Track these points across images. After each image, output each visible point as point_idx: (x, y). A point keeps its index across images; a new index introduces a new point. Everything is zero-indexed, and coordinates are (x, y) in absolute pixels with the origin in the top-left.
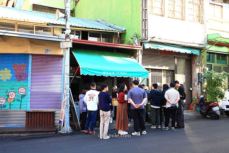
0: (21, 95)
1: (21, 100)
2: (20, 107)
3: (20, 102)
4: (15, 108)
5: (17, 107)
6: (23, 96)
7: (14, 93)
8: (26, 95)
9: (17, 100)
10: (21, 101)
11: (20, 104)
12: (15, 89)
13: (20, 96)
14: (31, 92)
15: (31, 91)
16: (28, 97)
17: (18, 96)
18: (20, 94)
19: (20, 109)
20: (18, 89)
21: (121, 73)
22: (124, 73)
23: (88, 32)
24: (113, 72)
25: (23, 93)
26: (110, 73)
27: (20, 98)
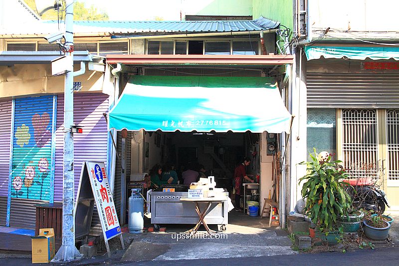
0: (42, 173)
1: (43, 182)
2: (41, 196)
3: (40, 186)
4: (33, 198)
5: (36, 195)
6: (45, 175)
7: (33, 170)
8: (49, 173)
9: (37, 182)
10: (42, 185)
11: (40, 189)
12: (34, 162)
13: (41, 176)
14: (56, 168)
15: (56, 165)
16: (51, 176)
17: (37, 176)
18: (41, 171)
19: (41, 199)
20: (38, 162)
21: (210, 123)
22: (217, 123)
23: (203, 41)
24: (187, 122)
25: (44, 170)
26: (179, 124)
27: (40, 178)
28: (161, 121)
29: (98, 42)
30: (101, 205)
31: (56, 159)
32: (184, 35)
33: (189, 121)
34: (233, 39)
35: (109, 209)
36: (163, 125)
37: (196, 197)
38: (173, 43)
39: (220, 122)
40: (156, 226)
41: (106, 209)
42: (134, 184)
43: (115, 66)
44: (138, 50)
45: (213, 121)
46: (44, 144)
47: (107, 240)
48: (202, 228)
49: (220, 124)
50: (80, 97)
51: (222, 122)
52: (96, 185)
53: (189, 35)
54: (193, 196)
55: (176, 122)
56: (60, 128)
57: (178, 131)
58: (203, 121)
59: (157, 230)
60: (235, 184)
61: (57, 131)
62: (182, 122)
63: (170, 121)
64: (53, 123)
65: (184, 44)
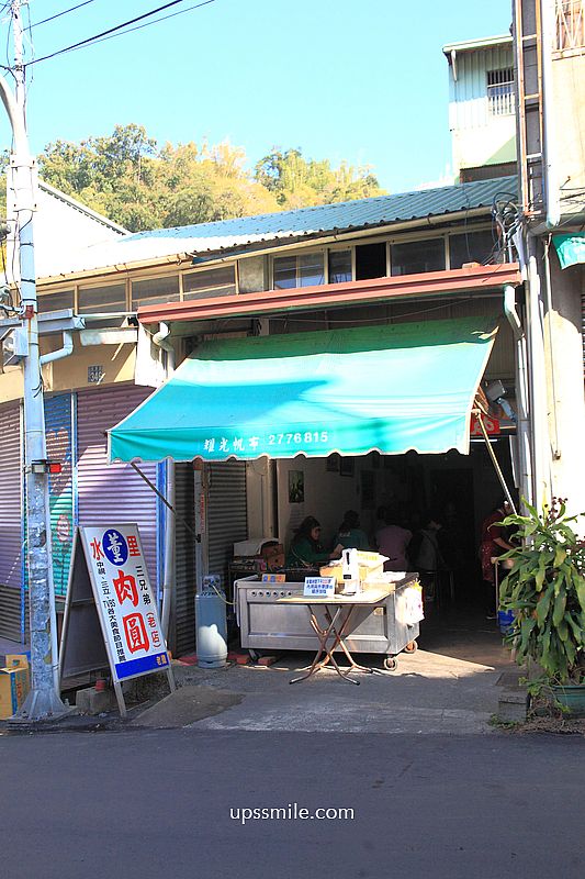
0: (62, 543)
1: (63, 562)
3: (61, 570)
6: (66, 549)
8: (70, 544)
9: (55, 561)
10: (63, 567)
11: (60, 575)
13: (61, 549)
17: (56, 549)
18: (61, 540)
20: (56, 522)
21: (296, 437)
22: (310, 438)
23: (384, 244)
24: (250, 440)
25: (65, 539)
26: (238, 444)
27: (60, 554)
28: (201, 439)
29: (181, 273)
30: (111, 611)
31: (81, 518)
32: (331, 239)
33: (254, 438)
34: (451, 229)
35: (137, 618)
36: (206, 448)
37: (319, 594)
38: (322, 256)
39: (316, 434)
40: (252, 653)
41: (125, 619)
42: (240, 562)
43: (155, 328)
44: (253, 280)
45: (303, 433)
46: (63, 488)
47: (119, 681)
48: (341, 659)
49: (316, 440)
50: (111, 394)
51: (320, 436)
52: (102, 571)
53: (340, 237)
54: (313, 592)
55: (230, 439)
56: (83, 457)
57: (232, 460)
58: (282, 436)
59: (255, 662)
60: (482, 556)
61: (80, 463)
62: (241, 440)
63: (219, 440)
64: (73, 447)
65: (347, 254)
